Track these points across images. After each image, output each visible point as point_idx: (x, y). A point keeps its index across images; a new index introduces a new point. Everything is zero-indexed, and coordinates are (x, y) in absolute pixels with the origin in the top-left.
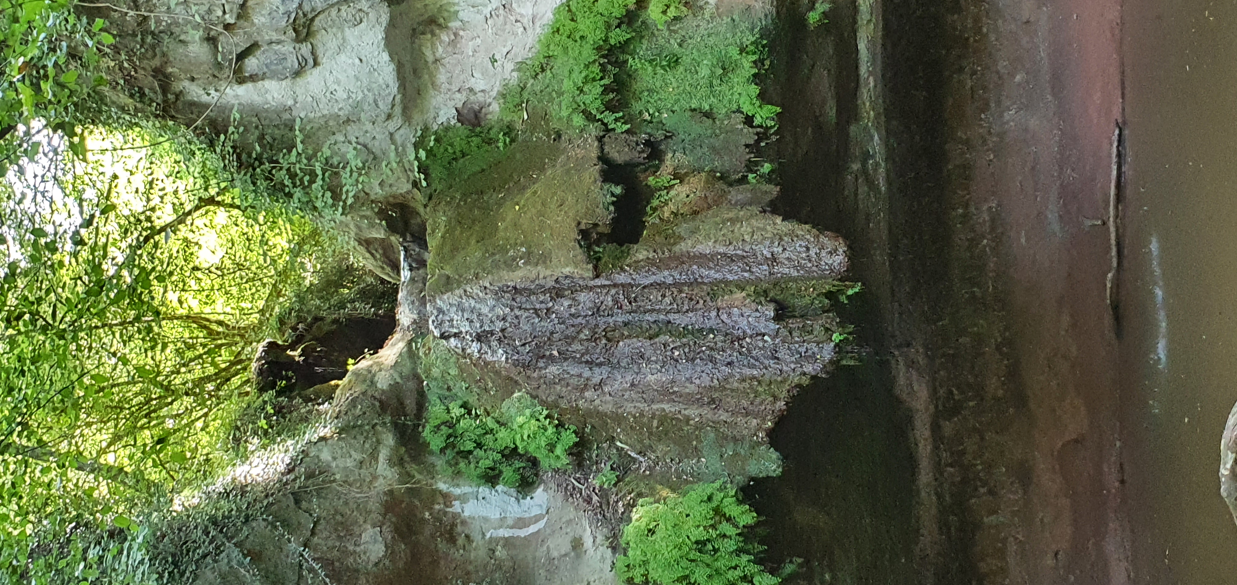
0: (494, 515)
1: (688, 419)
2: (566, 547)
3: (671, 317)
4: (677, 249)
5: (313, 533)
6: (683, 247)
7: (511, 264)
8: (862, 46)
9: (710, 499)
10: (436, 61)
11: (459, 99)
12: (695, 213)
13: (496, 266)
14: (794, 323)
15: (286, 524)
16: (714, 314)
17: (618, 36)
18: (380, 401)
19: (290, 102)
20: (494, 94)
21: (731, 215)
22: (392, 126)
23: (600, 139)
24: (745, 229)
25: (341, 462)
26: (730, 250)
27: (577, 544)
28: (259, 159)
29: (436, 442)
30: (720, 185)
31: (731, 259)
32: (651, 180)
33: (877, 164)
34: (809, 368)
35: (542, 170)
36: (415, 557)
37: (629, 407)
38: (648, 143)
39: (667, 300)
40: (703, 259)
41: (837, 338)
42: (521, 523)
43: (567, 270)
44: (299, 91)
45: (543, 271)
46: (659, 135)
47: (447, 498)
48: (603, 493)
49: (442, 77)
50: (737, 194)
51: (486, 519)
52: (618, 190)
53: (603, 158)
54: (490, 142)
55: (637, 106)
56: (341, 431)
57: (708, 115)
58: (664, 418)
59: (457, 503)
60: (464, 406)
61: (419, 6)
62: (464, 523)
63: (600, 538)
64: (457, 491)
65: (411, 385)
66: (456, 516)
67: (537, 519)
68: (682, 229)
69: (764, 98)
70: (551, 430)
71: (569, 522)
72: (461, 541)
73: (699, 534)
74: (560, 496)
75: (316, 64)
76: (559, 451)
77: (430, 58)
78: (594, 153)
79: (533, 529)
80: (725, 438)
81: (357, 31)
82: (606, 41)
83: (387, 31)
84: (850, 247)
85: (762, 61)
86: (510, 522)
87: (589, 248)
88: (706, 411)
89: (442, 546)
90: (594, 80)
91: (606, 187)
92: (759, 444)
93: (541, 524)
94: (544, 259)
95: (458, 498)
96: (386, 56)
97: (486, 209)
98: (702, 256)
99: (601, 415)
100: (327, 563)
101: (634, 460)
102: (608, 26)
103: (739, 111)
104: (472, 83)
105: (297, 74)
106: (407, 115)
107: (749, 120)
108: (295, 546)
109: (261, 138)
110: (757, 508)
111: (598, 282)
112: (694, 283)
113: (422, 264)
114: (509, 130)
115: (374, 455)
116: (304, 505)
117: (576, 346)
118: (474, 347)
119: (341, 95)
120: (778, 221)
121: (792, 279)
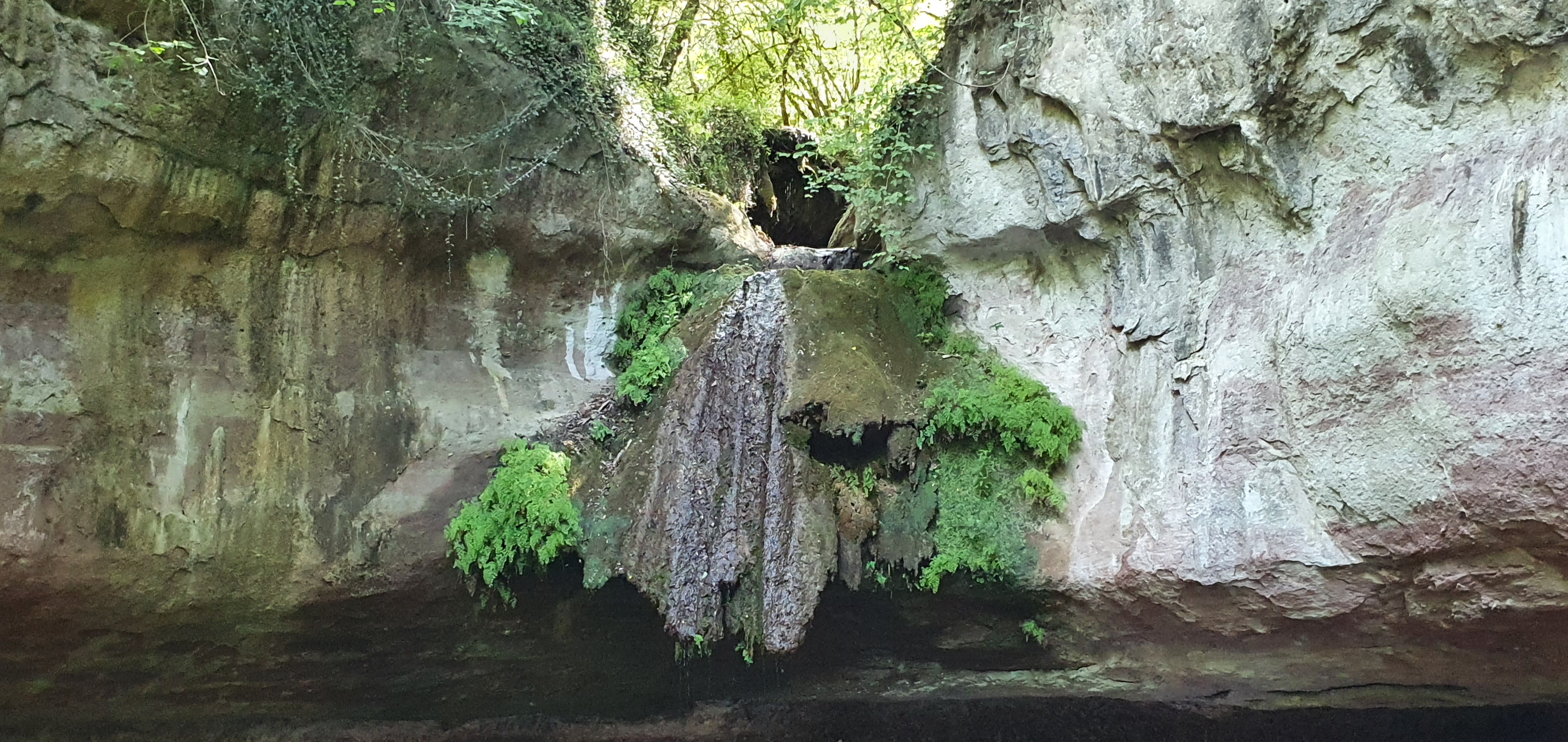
0: (588, 333)
1: (642, 503)
2: (545, 396)
3: (735, 488)
4: (801, 493)
5: (563, 171)
6: (802, 500)
7: (801, 343)
8: (1013, 675)
9: (563, 522)
10: (1004, 275)
11: (970, 297)
12: (836, 511)
13: (802, 331)
14: (716, 600)
15: (572, 147)
16: (733, 526)
17: (1008, 440)
18: (696, 231)
19: (958, 141)
20: (974, 328)
21: (828, 544)
22: (943, 234)
23: (911, 423)
24: (814, 557)
25: (634, 195)
26: (794, 542)
27: (547, 405)
28: (910, 115)
29: (655, 281)
30: (863, 536)
31: (785, 543)
32: (868, 470)
33: (906, 690)
34: (672, 614)
35: (892, 372)
36: (544, 262)
37: (659, 450)
38: (906, 467)
39: (749, 484)
40: (788, 517)
41: (698, 639)
42: (579, 357)
43: (790, 393)
44: (969, 148)
45: (790, 373)
46: (914, 478)
47: (605, 292)
48: (585, 428)
49: (989, 280)
50: (852, 552)
51: (584, 325)
52: (856, 439)
53: (890, 427)
54: (928, 324)
55: (944, 458)
56: (665, 195)
57: (932, 525)
58: (645, 482)
59: (601, 300)
60: (689, 305)
61: (1050, 257)
62: (582, 306)
63: (547, 425)
64: (613, 300)
65: (714, 258)
66: (588, 299)
67: (582, 372)
68: (821, 499)
69: (946, 578)
70: (646, 380)
71: (570, 399)
72: (563, 303)
73: (532, 511)
74: (598, 391)
75: (993, 163)
76: (630, 388)
77: (1005, 269)
78: (897, 418)
79: (572, 367)
80: (622, 537)
81: (1021, 199)
82: (1004, 429)
83: (1021, 228)
84: (788, 653)
85: (984, 576)
86: (580, 347)
87: (806, 413)
88: (646, 519)
89: (557, 286)
90: (966, 418)
91: (860, 428)
92: (613, 568)
93: (575, 373)
94: (802, 373)
95: (606, 301)
96: (1001, 227)
97: (860, 322)
98: (791, 516)
99: (656, 427)
100: (535, 183)
101: (615, 455)
102: (1017, 431)
103: (935, 553)
104: (984, 308)
105: (983, 146)
106: (954, 248)
107: (925, 563)
108: (550, 153)
109: (929, 117)
110: (554, 564)
111: (775, 422)
112: (764, 510)
113: (830, 268)
114: (939, 342)
115: (641, 225)
116: (592, 163)
117: (718, 402)
118: (731, 312)
119: (967, 187)
120: (819, 587)
121: (760, 599)
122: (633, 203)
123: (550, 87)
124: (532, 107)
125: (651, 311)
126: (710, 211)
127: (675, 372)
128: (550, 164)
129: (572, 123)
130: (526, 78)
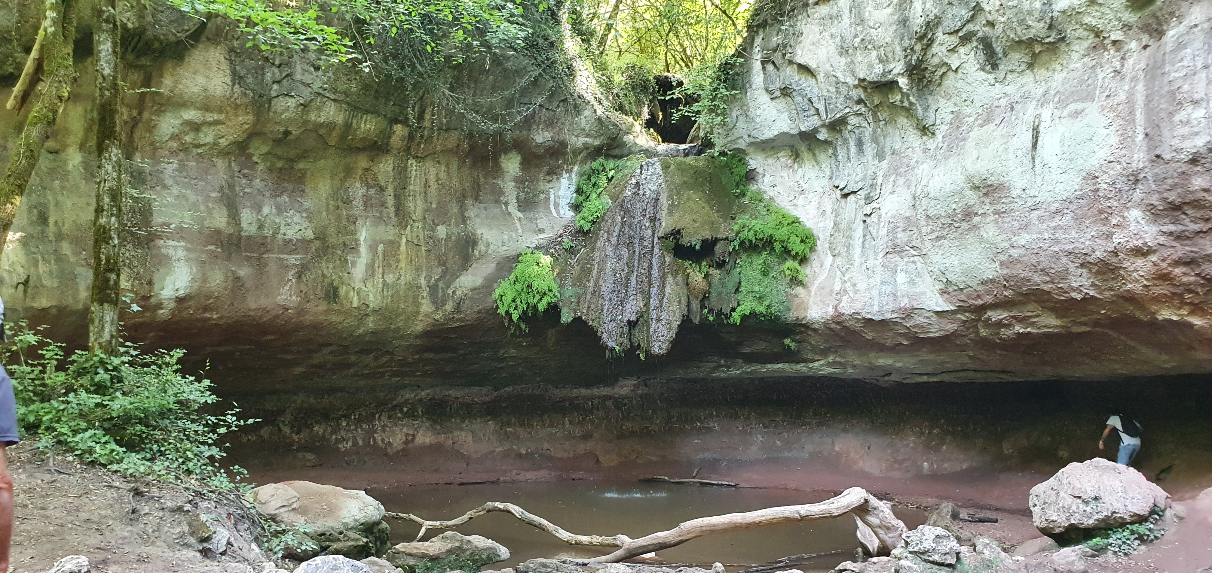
0: (561, 193)
1: (589, 281)
2: (540, 227)
3: (635, 273)
4: (669, 275)
5: (547, 109)
6: (670, 279)
7: (670, 197)
8: (780, 365)
9: (550, 291)
10: (778, 158)
11: (760, 170)
12: (687, 284)
13: (671, 190)
14: (626, 330)
15: (551, 96)
16: (634, 292)
17: (777, 246)
18: (616, 137)
19: (754, 87)
20: (762, 187)
21: (683, 301)
22: (746, 137)
23: (727, 239)
24: (675, 307)
25: (583, 121)
26: (665, 300)
27: (541, 231)
28: (728, 74)
29: (595, 165)
30: (701, 296)
31: (661, 301)
32: (704, 263)
33: (725, 373)
34: (604, 336)
35: (717, 211)
36: (538, 157)
37: (597, 254)
38: (724, 261)
39: (642, 271)
40: (663, 287)
41: (617, 348)
42: (557, 205)
43: (664, 224)
44: (759, 91)
45: (665, 212)
46: (728, 267)
47: (569, 171)
48: (560, 243)
49: (770, 161)
50: (695, 305)
51: (559, 189)
52: (697, 247)
53: (715, 241)
54: (737, 185)
55: (744, 256)
56: (599, 119)
57: (737, 290)
58: (590, 270)
59: (568, 175)
60: (612, 177)
61: (802, 148)
62: (558, 179)
63: (541, 241)
64: (573, 175)
65: (625, 152)
66: (561, 175)
67: (558, 213)
68: (679, 278)
69: (744, 317)
70: (591, 218)
71: (553, 227)
72: (548, 177)
73: (535, 285)
74: (566, 223)
75: (772, 99)
76: (582, 222)
77: (779, 155)
78: (719, 236)
79: (553, 211)
80: (579, 298)
81: (787, 118)
82: (776, 241)
83: (787, 133)
84: (663, 355)
85: (764, 316)
86: (557, 200)
87: (672, 234)
88: (591, 289)
89: (545, 169)
90: (756, 235)
91: (699, 242)
92: (575, 313)
93: (555, 214)
94: (670, 212)
95: (570, 176)
96: (776, 133)
97: (702, 185)
98: (664, 287)
99: (596, 242)
100: (533, 115)
101: (575, 256)
102: (783, 241)
103: (739, 305)
104: (767, 176)
105: (767, 90)
106: (751, 144)
107: (733, 310)
108: (540, 100)
109: (738, 75)
110: (546, 311)
111: (656, 239)
112: (650, 284)
113: (686, 155)
114: (743, 195)
115: (588, 135)
116: (561, 104)
117: (627, 229)
118: (634, 181)
119: (759, 112)
120: (678, 323)
121: (648, 329)
122: (583, 124)
123: (539, 65)
124: (531, 76)
125: (593, 181)
126: (623, 127)
127: (605, 214)
128: (540, 106)
129: (551, 84)
130: (526, 61)
